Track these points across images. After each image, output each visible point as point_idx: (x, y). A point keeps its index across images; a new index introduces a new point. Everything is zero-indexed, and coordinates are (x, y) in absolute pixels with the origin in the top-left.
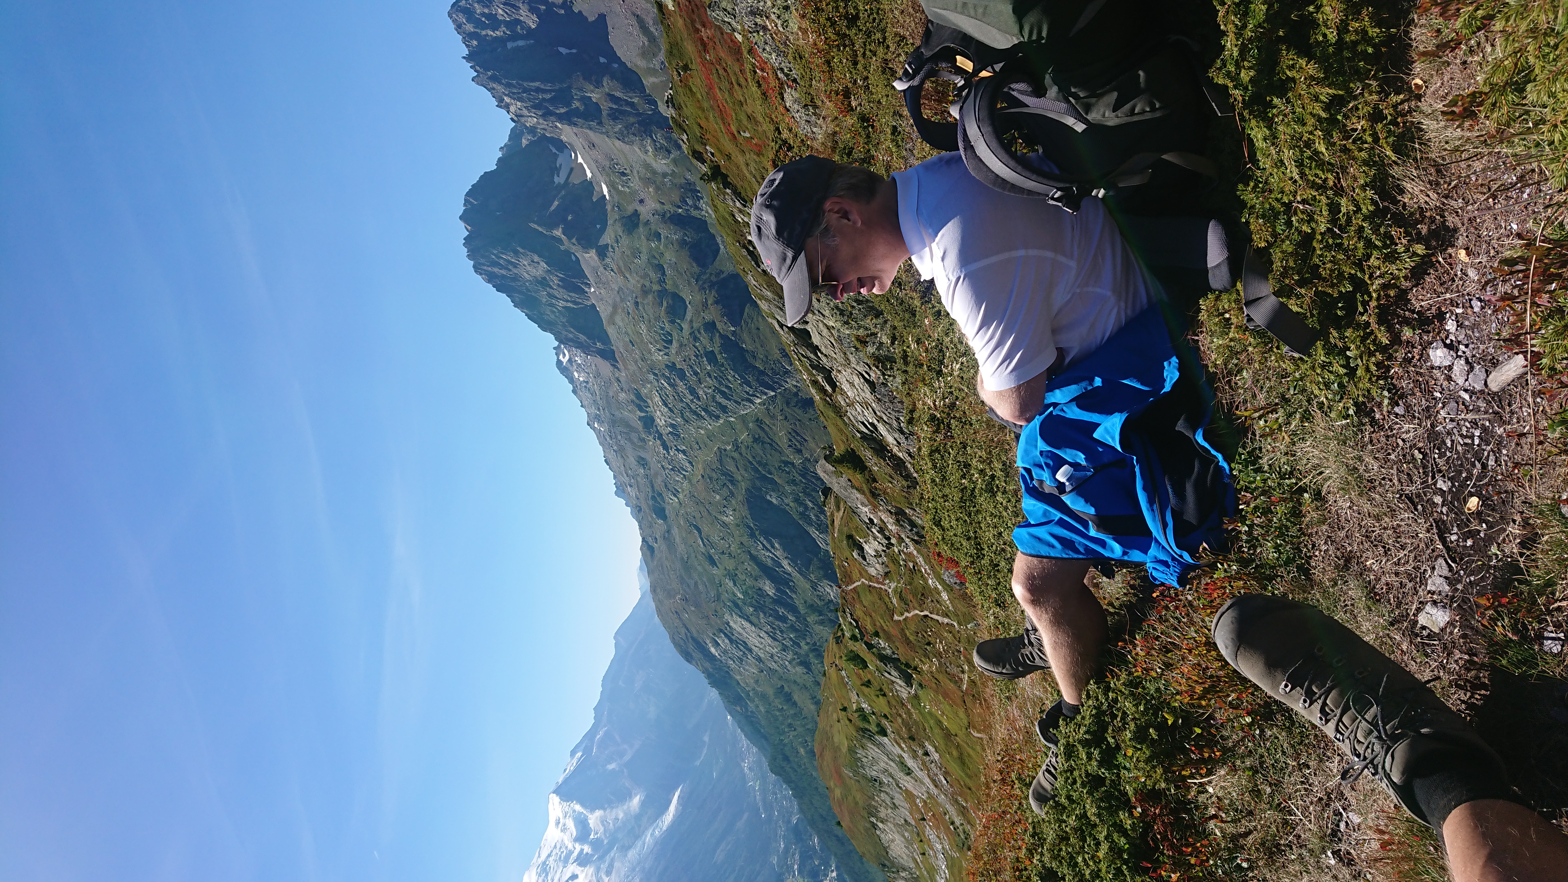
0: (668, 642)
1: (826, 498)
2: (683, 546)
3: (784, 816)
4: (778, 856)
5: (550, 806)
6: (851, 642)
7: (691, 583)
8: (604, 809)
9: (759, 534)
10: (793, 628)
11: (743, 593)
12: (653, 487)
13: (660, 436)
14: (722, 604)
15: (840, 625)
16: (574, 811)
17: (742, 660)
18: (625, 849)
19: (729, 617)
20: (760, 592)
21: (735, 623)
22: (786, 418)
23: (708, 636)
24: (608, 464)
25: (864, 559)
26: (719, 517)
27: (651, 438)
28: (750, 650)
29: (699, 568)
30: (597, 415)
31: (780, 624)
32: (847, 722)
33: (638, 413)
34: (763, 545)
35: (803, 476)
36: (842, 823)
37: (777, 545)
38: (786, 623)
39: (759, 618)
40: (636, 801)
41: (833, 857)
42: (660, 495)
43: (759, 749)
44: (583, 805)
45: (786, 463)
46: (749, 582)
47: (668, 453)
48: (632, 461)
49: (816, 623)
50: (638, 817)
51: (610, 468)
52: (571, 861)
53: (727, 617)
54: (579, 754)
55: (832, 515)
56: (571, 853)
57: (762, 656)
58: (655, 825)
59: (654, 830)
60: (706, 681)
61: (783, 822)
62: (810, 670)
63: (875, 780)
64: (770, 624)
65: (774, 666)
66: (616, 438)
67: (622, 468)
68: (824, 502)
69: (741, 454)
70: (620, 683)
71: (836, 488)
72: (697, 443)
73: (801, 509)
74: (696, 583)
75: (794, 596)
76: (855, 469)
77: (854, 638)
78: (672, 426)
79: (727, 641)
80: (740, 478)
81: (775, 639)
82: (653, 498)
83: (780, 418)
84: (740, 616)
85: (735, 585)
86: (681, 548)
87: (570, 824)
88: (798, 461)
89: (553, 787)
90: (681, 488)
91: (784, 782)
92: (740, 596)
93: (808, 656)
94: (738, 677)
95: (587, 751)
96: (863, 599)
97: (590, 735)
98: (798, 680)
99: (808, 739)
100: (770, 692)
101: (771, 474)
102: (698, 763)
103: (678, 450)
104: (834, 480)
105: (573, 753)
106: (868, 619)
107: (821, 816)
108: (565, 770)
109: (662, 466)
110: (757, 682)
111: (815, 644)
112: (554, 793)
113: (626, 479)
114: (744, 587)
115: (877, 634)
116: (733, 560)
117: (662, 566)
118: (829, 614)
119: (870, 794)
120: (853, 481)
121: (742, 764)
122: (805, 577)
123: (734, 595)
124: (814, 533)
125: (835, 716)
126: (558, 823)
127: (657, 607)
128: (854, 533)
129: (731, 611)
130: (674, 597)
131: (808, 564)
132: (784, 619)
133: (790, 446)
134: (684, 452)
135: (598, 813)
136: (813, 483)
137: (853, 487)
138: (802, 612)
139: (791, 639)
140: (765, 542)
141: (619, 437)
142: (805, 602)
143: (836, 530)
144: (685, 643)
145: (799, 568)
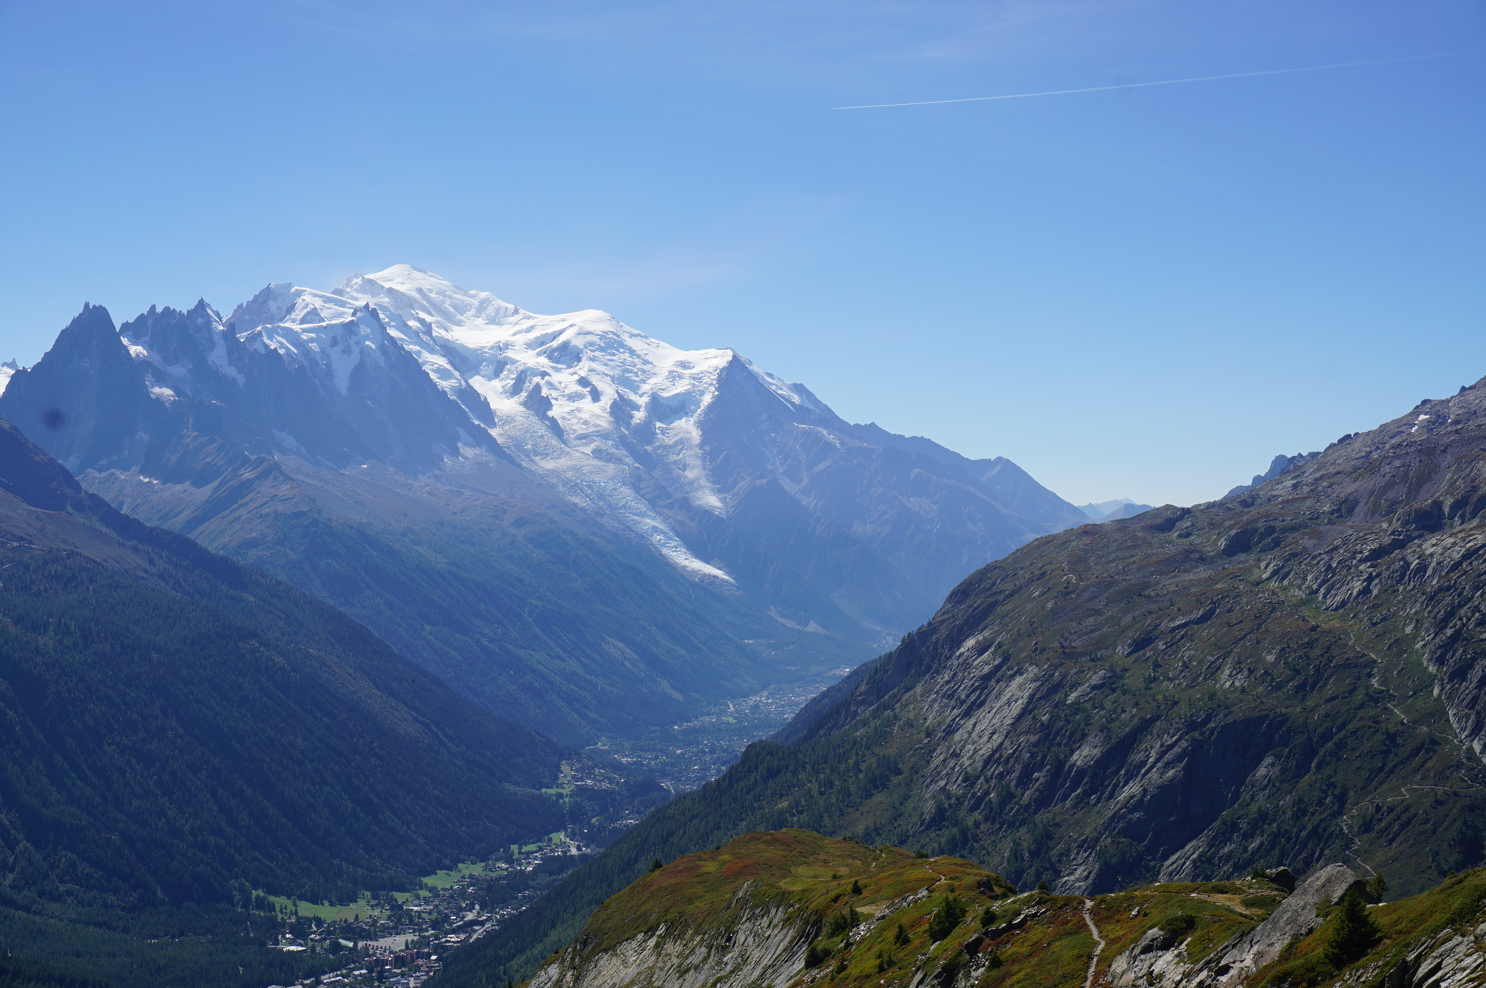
0: (988, 557)
1: (1272, 879)
2: (1172, 588)
3: (673, 765)
4: (609, 752)
5: (712, 352)
6: (981, 911)
7: (1099, 604)
8: (701, 445)
9: (1194, 740)
10: (1007, 797)
11: (1077, 702)
12: (1294, 529)
13: (1399, 545)
14: (1056, 661)
15: (1015, 893)
16: (702, 393)
17: (950, 697)
18: (635, 483)
19: (1031, 675)
20: (1078, 735)
21: (1021, 687)
22: (1439, 803)
23: (998, 633)
24: (1341, 441)
25: (1146, 950)
26: (1229, 660)
27: (1396, 525)
28: (967, 714)
29: (1129, 618)
30: (1445, 418)
31: (1015, 775)
32: (832, 894)
33: (1449, 502)
34: (1171, 747)
35: (1314, 833)
36: (657, 872)
37: (1171, 773)
38: (1017, 786)
39: (1027, 732)
40: (712, 500)
41: (602, 850)
42: (1277, 543)
43: (789, 724)
44: (711, 407)
45: (1341, 799)
46: (1099, 716)
47: (1363, 561)
48: (1349, 488)
49: (1017, 844)
50: (685, 504)
51: (1332, 446)
52: (622, 390)
53: (1033, 671)
54: (796, 399)
55: (1237, 891)
56: (635, 388)
57: (957, 737)
58: (671, 534)
59: (662, 532)
60: (914, 629)
61: (664, 763)
62: (928, 828)
63: (729, 939)
64: (1016, 755)
65: (937, 760)
66: (1397, 457)
67: (1332, 470)
68: (1264, 876)
69: (1361, 706)
70: (916, 471)
71: (1292, 902)
72: (1384, 619)
73: (1244, 825)
74: (1098, 612)
75: (1068, 803)
76: (1337, 945)
77: (989, 918)
78: (1422, 569)
79: (987, 669)
80: (1310, 703)
81: (987, 762)
82: (1270, 530)
83: (1440, 789)
84: (1031, 697)
85: (1094, 688)
86: (1168, 584)
87: (681, 387)
88: (1346, 823)
89: (743, 356)
90: (1291, 584)
91: (732, 768)
92: (1073, 696)
93: (955, 825)
94: (918, 689)
95: (801, 413)
96: (1064, 942)
97: (828, 418)
98: (910, 805)
99: (804, 817)
100: (891, 750)
101: (1319, 766)
102: (773, 613)
103: (1370, 579)
104: (1311, 899)
105: (799, 388)
106: (1025, 949)
107: (671, 834)
108: (770, 375)
109: (1336, 548)
110: (910, 724)
111: (976, 838)
112: (734, 357)
113: (1309, 476)
114: (1088, 705)
115: (996, 963)
116: (1142, 685)
117: (1134, 547)
118: (1032, 871)
119: (706, 926)
120: (1309, 939)
121: (765, 693)
122: (1107, 827)
123: (1074, 686)
124: (1194, 849)
125: (843, 870)
126: (684, 365)
127: (1055, 537)
128: (1198, 933)
129: (1042, 679)
130: (1072, 570)
131: (1132, 832)
132: (1025, 780)
133: (1378, 809)
134: (1366, 591)
135: (696, 435)
136: (1299, 852)
137: (1296, 938)
138: (1038, 818)
139: (987, 793)
140: (1177, 750)
141: (1397, 463)
142: (1057, 825)
143: (1204, 897)
144: (985, 590)
145: (1123, 817)
